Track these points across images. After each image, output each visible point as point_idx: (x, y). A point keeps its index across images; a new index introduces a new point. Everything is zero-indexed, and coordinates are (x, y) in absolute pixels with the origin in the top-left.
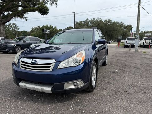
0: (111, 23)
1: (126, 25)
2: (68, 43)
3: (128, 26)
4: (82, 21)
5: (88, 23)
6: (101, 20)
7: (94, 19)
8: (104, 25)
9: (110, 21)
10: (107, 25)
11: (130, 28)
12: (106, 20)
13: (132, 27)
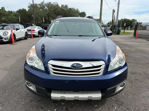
0: (67, 8)
1: (80, 12)
2: (80, 36)
3: (82, 13)
4: (37, 4)
5: (44, 7)
6: (58, 5)
7: (50, 3)
8: (61, 10)
9: (66, 6)
10: (64, 10)
11: (84, 15)
12: (62, 6)
13: (85, 14)
